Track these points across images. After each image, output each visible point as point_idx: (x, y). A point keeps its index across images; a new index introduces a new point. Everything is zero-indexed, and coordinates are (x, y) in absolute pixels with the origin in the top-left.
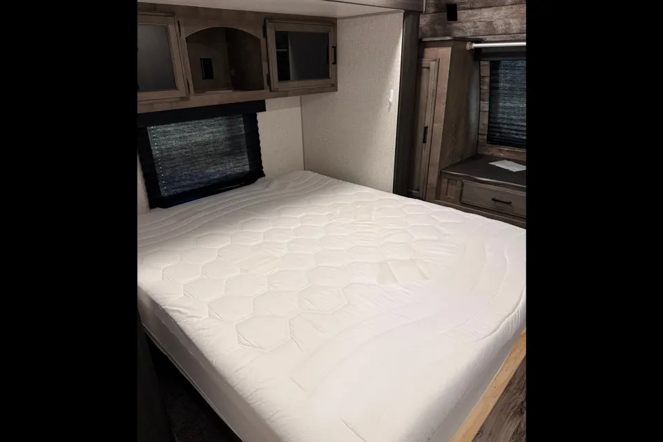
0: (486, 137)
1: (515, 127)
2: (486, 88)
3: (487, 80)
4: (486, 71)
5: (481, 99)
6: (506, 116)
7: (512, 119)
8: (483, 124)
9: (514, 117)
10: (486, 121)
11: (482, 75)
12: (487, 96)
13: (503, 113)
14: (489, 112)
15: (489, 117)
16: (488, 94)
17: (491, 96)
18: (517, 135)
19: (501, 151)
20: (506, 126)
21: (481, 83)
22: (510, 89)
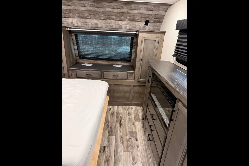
0: (78, 57)
1: (86, 54)
2: (75, 42)
3: (75, 40)
4: (74, 37)
5: (74, 46)
6: (83, 51)
7: (84, 51)
8: (77, 53)
9: (85, 51)
10: (77, 52)
11: (73, 38)
12: (76, 45)
13: (82, 50)
14: (78, 49)
15: (78, 51)
16: (76, 44)
17: (77, 44)
18: (87, 56)
19: (84, 61)
20: (83, 54)
21: (73, 41)
22: (82, 43)
